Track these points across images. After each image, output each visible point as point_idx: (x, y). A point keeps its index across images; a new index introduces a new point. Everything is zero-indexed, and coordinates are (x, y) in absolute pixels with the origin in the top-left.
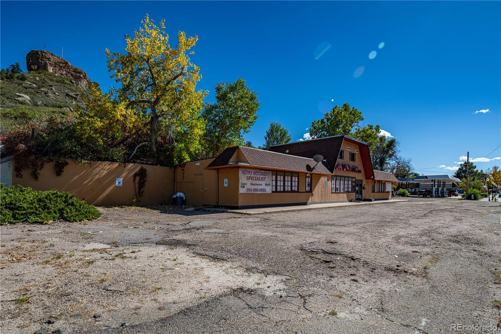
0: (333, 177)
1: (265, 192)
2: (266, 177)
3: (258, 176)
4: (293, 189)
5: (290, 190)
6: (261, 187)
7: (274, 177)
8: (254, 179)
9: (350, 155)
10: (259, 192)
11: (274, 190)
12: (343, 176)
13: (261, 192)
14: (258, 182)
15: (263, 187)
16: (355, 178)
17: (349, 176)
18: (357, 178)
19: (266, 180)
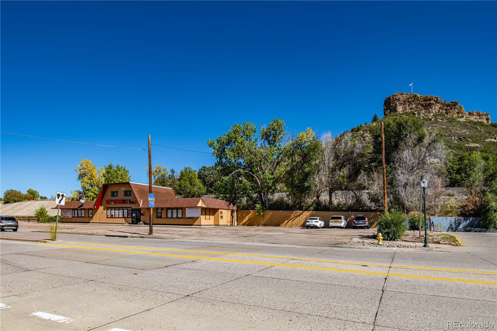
0: (108, 208)
3: (67, 211)
5: (80, 216)
7: (73, 211)
11: (73, 216)
12: (117, 207)
15: (68, 215)
16: (131, 207)
17: (123, 207)
19: (70, 212)
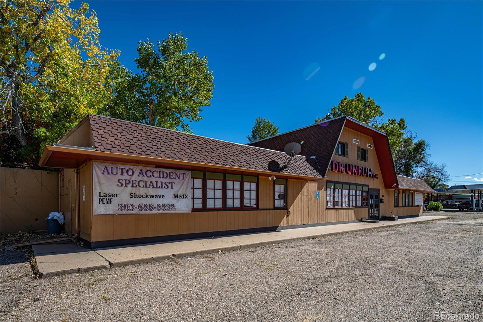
0: (328, 184)
1: (173, 212)
2: (177, 181)
3: (154, 180)
4: (246, 203)
5: (237, 204)
6: (161, 201)
7: (198, 183)
8: (142, 184)
9: (358, 151)
10: (155, 212)
12: (346, 183)
13: (161, 212)
14: (151, 191)
15: (168, 200)
16: (368, 186)
17: (357, 182)
18: (371, 187)
19: (176, 187)
